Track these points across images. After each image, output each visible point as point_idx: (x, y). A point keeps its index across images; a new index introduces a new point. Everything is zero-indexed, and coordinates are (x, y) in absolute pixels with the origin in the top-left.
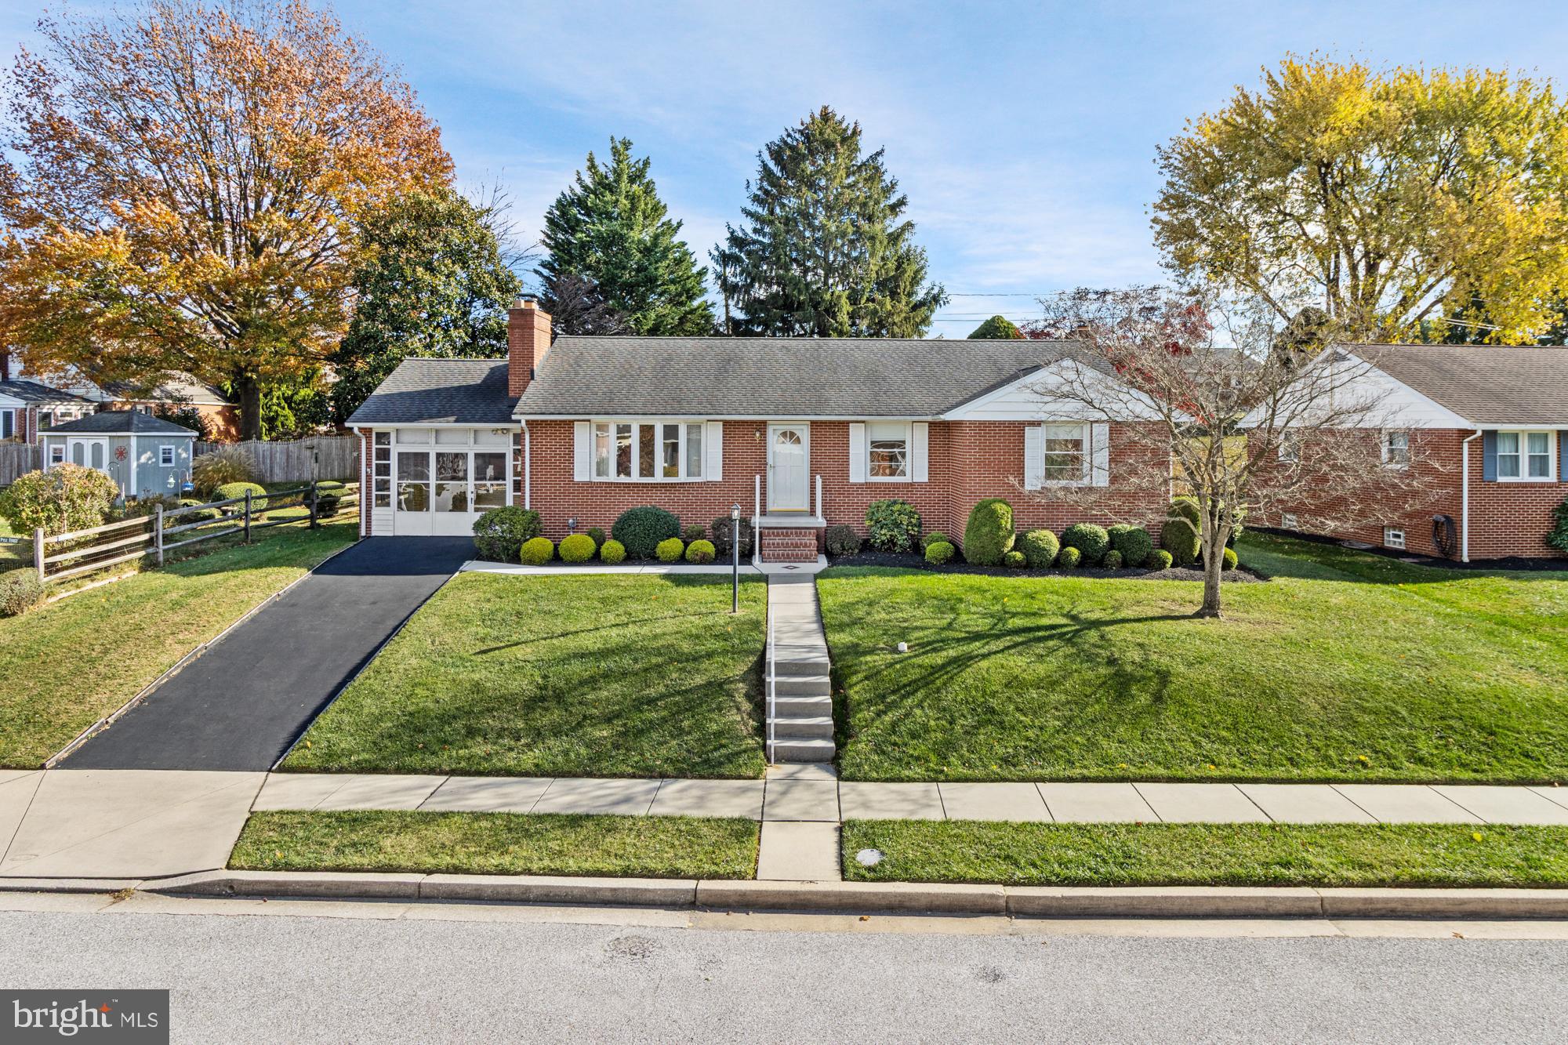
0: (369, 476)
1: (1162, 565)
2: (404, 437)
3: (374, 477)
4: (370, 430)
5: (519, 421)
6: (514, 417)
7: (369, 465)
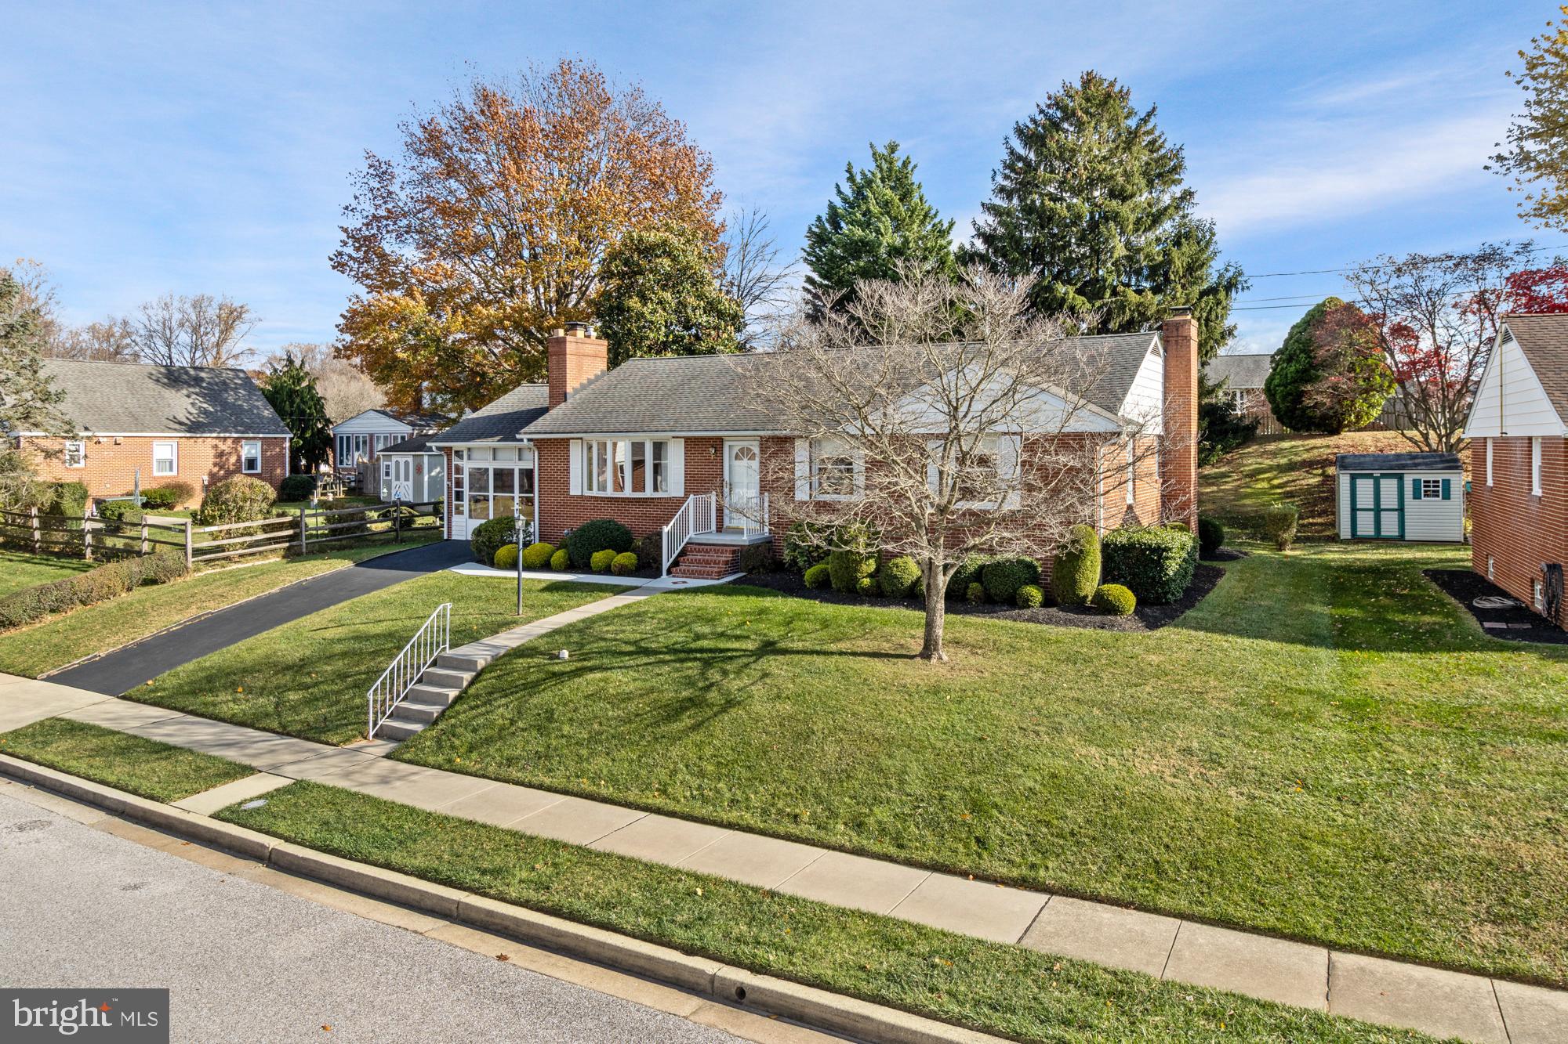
0: (449, 488)
1: (1026, 603)
2: (474, 455)
3: (454, 489)
4: (450, 448)
5: (522, 440)
6: (518, 436)
7: (449, 479)
